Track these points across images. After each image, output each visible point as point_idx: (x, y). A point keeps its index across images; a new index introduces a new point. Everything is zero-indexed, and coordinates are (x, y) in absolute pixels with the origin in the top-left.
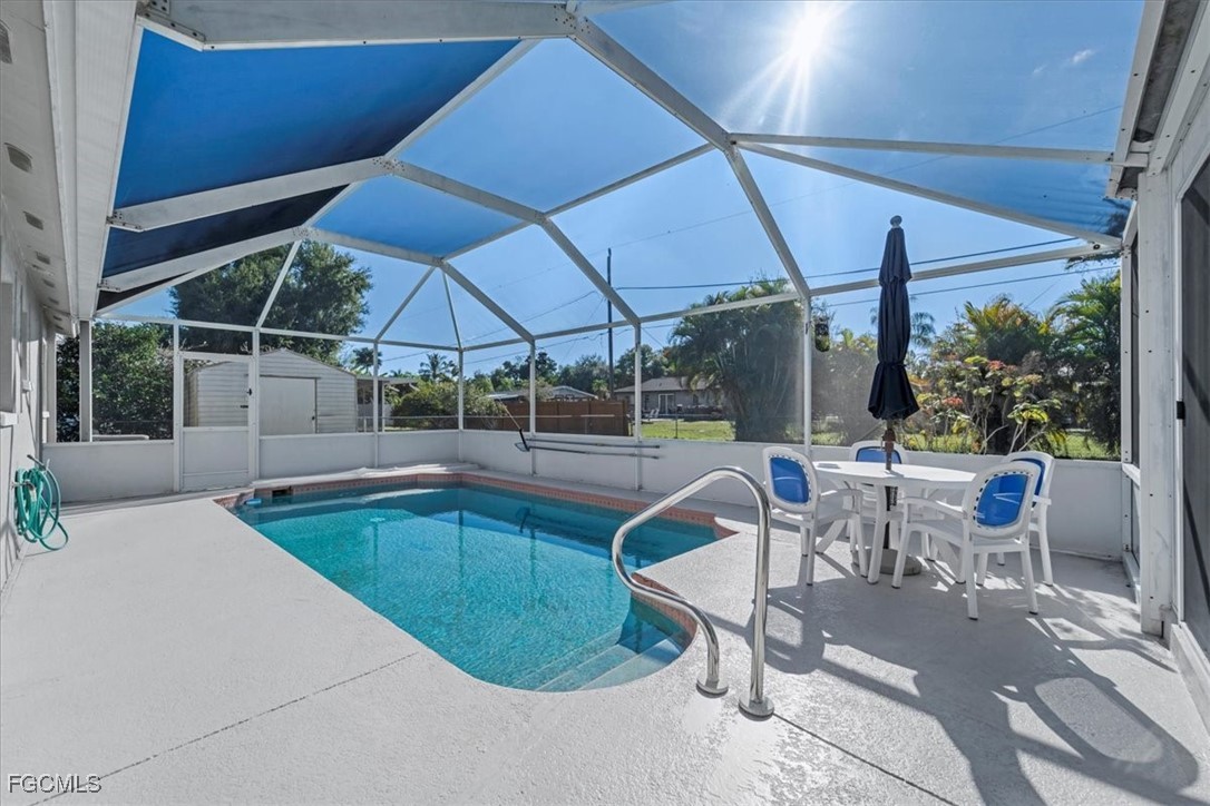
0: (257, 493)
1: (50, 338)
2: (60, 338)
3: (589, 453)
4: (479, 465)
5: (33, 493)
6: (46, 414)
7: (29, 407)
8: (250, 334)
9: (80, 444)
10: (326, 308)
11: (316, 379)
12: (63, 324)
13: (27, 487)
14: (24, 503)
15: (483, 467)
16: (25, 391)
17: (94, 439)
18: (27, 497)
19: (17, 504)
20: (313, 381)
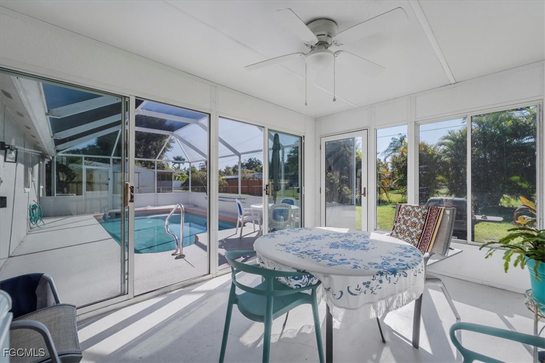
0: (110, 214)
1: (43, 161)
2: (46, 161)
3: (226, 201)
4: (194, 205)
5: (34, 211)
6: (41, 187)
7: (34, 186)
8: (109, 159)
9: (52, 197)
10: (156, 141)
11: (139, 173)
12: (47, 156)
13: (33, 209)
14: (32, 214)
15: (196, 206)
16: (33, 181)
17: (57, 195)
18: (33, 212)
19: (30, 215)
20: (137, 174)
